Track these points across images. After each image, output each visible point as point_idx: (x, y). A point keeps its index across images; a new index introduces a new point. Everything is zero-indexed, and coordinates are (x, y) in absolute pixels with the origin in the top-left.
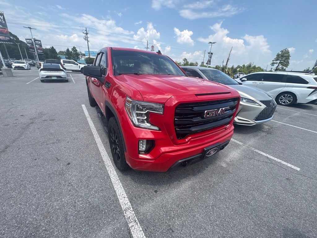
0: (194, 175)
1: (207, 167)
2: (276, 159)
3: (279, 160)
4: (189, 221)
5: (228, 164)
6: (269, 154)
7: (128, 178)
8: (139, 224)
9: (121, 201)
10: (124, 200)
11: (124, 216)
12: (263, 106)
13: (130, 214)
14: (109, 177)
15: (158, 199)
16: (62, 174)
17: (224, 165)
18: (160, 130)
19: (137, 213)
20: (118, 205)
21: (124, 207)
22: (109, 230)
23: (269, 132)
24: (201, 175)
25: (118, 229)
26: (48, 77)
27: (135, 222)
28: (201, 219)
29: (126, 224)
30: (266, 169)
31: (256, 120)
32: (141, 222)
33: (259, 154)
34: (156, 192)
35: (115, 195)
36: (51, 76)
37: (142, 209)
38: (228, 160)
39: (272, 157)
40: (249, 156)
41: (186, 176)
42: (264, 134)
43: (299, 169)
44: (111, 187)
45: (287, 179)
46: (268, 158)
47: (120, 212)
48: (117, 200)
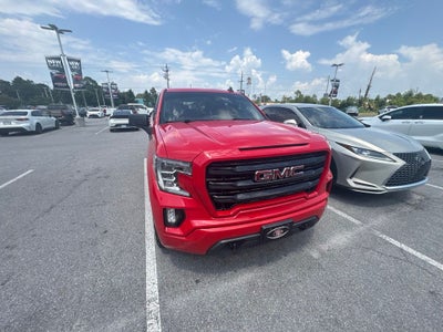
2: (419, 255)
3: (424, 257)
5: (322, 254)
6: (408, 244)
7: (168, 258)
8: (160, 323)
9: (148, 287)
10: (152, 288)
11: (145, 309)
12: (400, 163)
13: (153, 307)
14: (144, 254)
15: (197, 293)
17: (315, 255)
18: (191, 196)
19: (163, 307)
21: (149, 296)
22: (121, 324)
23: (418, 207)
25: (132, 324)
26: (117, 125)
27: (157, 319)
29: (145, 319)
30: (393, 271)
31: (387, 185)
32: (164, 321)
33: (387, 242)
34: (197, 282)
35: (144, 279)
37: (171, 304)
38: (325, 247)
39: (411, 250)
40: (367, 244)
42: (408, 209)
44: (143, 267)
45: (432, 293)
46: (402, 250)
47: (143, 302)
48: (144, 285)
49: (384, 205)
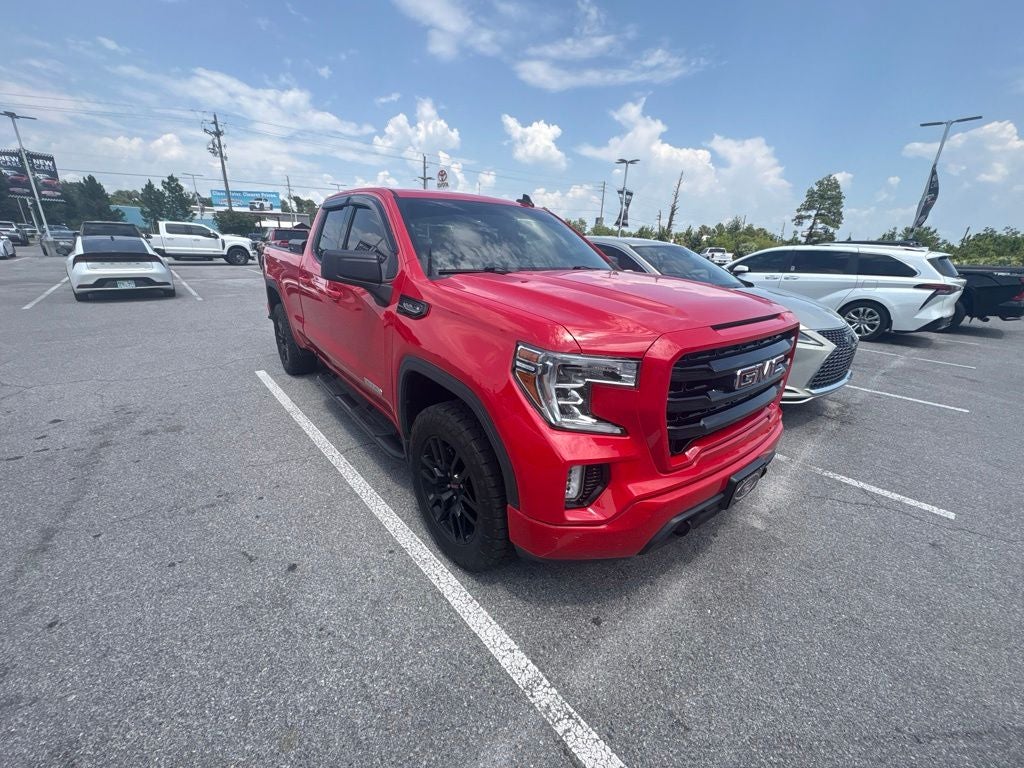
0: (687, 560)
1: (715, 535)
2: (886, 493)
3: (896, 497)
4: (720, 694)
5: (767, 520)
6: (865, 480)
7: (500, 592)
8: (583, 723)
9: (505, 663)
10: (516, 663)
11: (532, 706)
12: (829, 347)
13: (545, 696)
14: (439, 596)
15: (611, 642)
16: (281, 602)
17: (758, 524)
18: (625, 433)
19: (566, 692)
20: (502, 678)
21: (521, 679)
22: (502, 752)
23: (844, 420)
24: (706, 560)
25: (527, 745)
27: (571, 717)
28: (751, 683)
29: (547, 729)
30: (872, 524)
31: (812, 387)
32: (589, 715)
33: (840, 483)
34: (597, 622)
35: (480, 648)
36: (114, 280)
37: (578, 679)
38: (763, 508)
39: (875, 489)
40: (814, 492)
41: (665, 567)
42: (832, 426)
43: (952, 516)
44: (459, 626)
45: (933, 545)
46: (864, 491)
47: (517, 696)
48: (493, 661)
49: (800, 424)
